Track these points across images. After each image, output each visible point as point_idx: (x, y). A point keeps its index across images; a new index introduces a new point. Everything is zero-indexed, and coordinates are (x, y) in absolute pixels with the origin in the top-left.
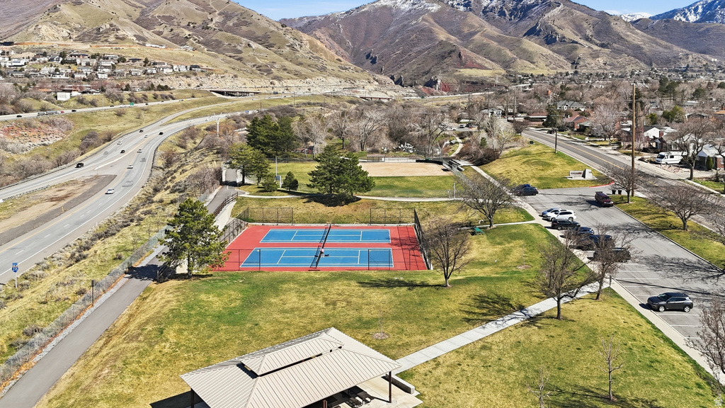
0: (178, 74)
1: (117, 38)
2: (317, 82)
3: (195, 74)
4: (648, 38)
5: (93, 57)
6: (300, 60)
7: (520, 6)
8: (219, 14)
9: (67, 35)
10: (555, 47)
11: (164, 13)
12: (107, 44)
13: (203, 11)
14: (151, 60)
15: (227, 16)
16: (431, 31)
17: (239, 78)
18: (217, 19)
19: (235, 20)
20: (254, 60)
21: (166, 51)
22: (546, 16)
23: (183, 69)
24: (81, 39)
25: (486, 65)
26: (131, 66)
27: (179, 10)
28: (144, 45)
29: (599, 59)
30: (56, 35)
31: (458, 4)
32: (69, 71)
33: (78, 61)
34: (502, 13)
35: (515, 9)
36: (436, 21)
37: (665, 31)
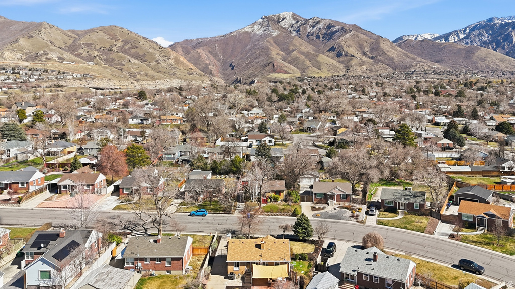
0: (75, 79)
1: (47, 59)
2: (163, 82)
3: (85, 79)
4: (403, 53)
5: (30, 70)
6: (160, 69)
7: (329, 31)
8: (121, 41)
9: (20, 57)
10: (341, 59)
11: (87, 41)
12: (40, 62)
13: (112, 39)
14: (62, 71)
15: (126, 42)
16: (268, 49)
17: (112, 80)
18: (119, 44)
19: (129, 45)
20: (130, 70)
21: (75, 65)
22: (341, 39)
23: (79, 76)
24: (27, 60)
25: (289, 71)
26: (51, 74)
27: (96, 39)
28: (62, 62)
29: (364, 66)
30: (14, 57)
31: (294, 30)
32: (15, 78)
33: (21, 72)
34: (318, 37)
35: (326, 34)
36: (275, 42)
37: (420, 48)
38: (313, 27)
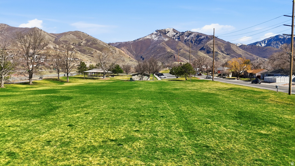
1: (47, 48)
3: (76, 61)
4: (244, 52)
5: (39, 54)
7: (198, 39)
8: (85, 40)
10: (210, 54)
11: (64, 39)
12: (43, 50)
13: (79, 39)
15: (88, 41)
16: (165, 48)
17: (92, 63)
18: (84, 42)
19: (91, 42)
22: (208, 43)
23: (71, 59)
25: (184, 61)
27: (69, 38)
28: (57, 51)
29: (226, 59)
31: (175, 38)
34: (192, 42)
35: (196, 40)
36: (167, 45)
37: (251, 50)
38: (188, 36)
